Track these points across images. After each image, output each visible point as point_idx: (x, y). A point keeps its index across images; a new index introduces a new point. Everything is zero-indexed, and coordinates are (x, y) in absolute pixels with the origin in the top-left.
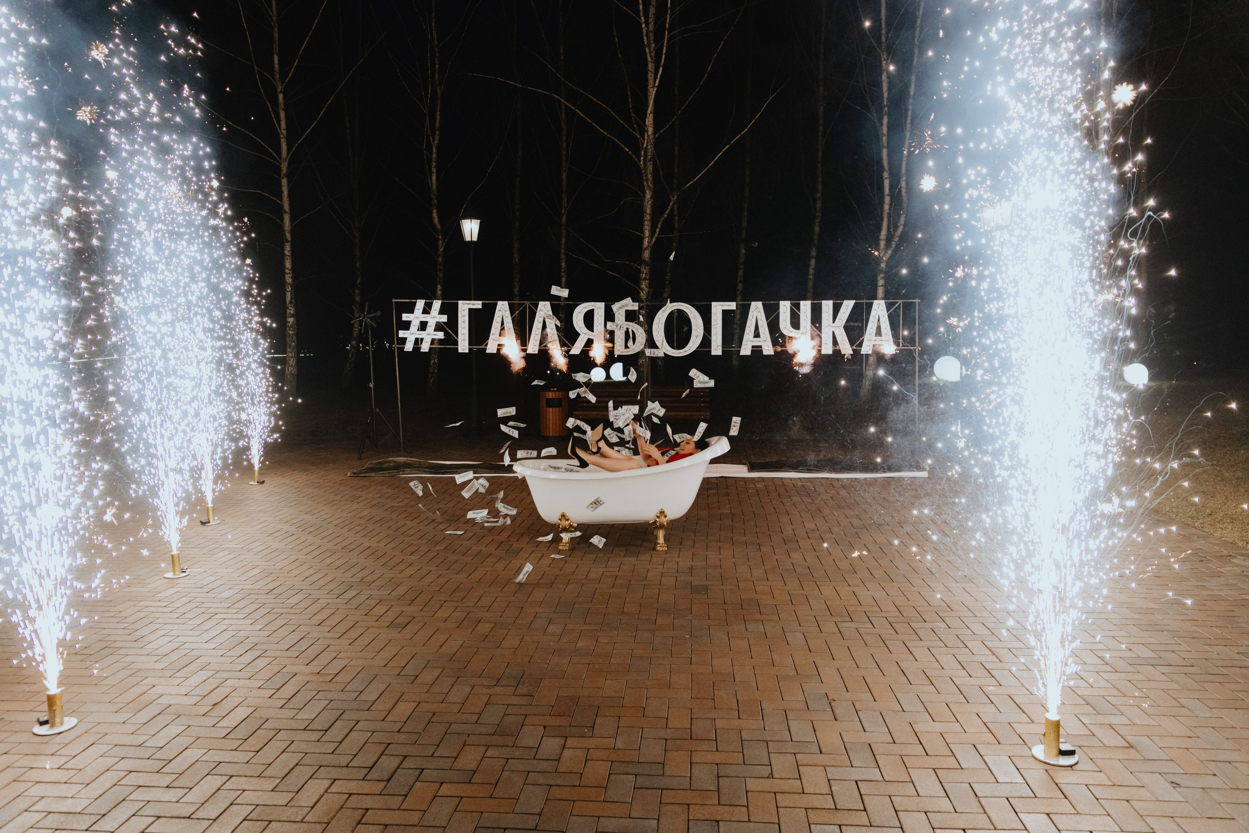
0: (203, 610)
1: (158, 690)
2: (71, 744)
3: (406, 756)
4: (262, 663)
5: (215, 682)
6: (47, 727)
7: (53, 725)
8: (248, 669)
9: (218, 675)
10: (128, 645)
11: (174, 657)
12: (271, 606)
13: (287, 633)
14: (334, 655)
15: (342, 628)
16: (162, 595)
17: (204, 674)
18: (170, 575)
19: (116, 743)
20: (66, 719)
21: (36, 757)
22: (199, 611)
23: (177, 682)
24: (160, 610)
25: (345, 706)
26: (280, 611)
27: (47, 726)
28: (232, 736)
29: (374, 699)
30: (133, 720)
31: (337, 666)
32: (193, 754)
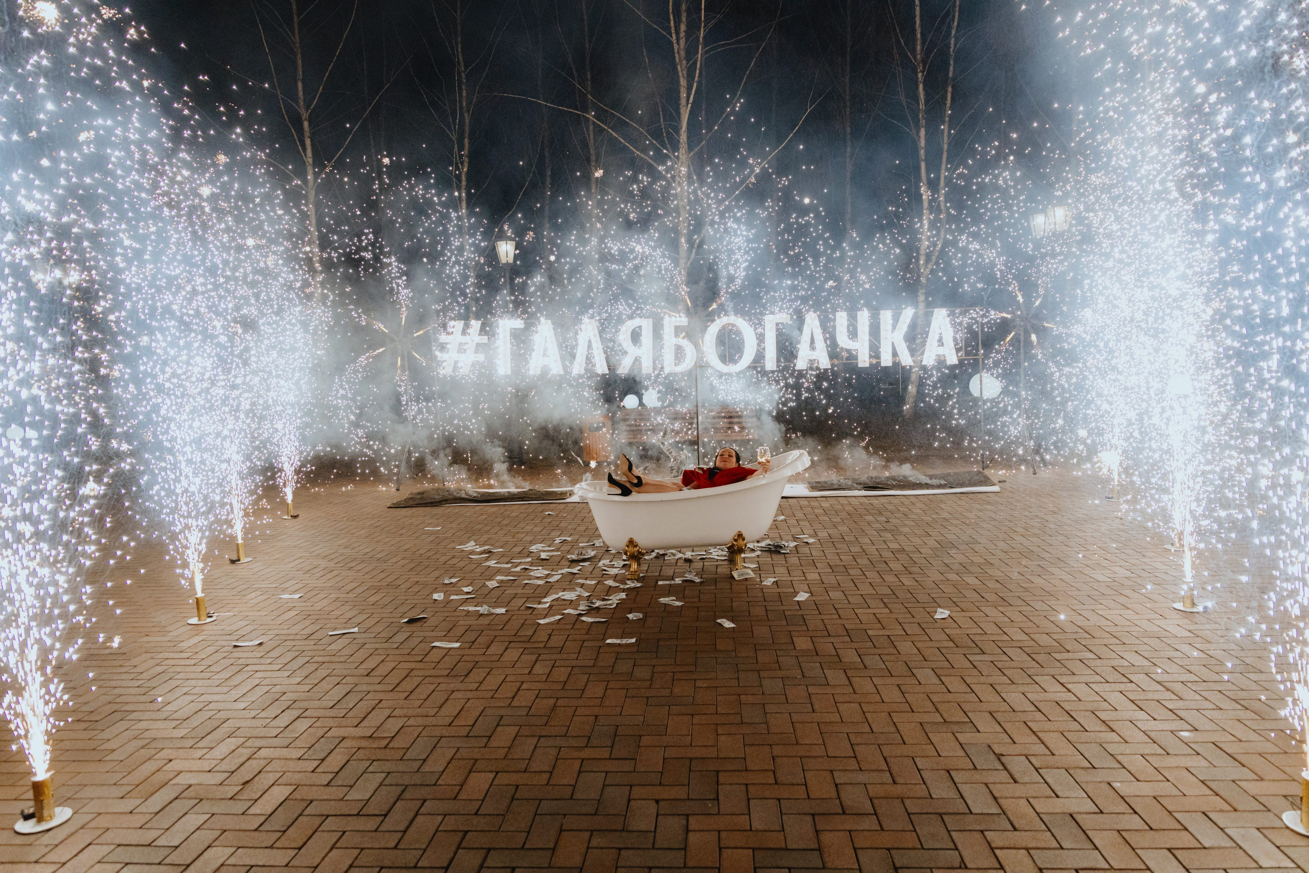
0: (232, 661)
1: (176, 765)
2: (60, 847)
3: (489, 850)
4: (302, 725)
5: (246, 752)
6: (32, 822)
7: (40, 820)
8: (286, 733)
9: (249, 744)
10: (141, 707)
11: (196, 721)
12: (310, 653)
13: (331, 686)
14: (387, 712)
15: (394, 679)
16: (185, 645)
17: (232, 743)
18: (194, 621)
19: (118, 842)
20: (58, 810)
21: (15, 866)
22: (227, 662)
23: (199, 753)
24: (182, 662)
25: (406, 780)
26: (321, 659)
27: (34, 821)
28: (266, 827)
29: (441, 769)
30: (142, 809)
31: (393, 726)
32: (218, 855)
